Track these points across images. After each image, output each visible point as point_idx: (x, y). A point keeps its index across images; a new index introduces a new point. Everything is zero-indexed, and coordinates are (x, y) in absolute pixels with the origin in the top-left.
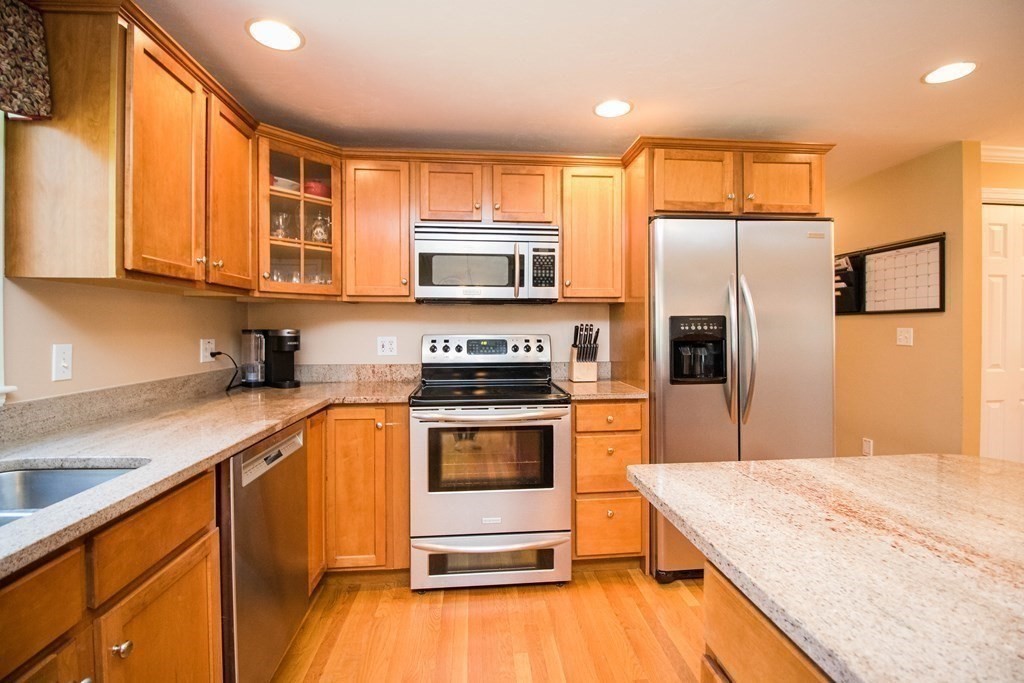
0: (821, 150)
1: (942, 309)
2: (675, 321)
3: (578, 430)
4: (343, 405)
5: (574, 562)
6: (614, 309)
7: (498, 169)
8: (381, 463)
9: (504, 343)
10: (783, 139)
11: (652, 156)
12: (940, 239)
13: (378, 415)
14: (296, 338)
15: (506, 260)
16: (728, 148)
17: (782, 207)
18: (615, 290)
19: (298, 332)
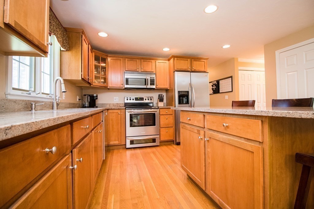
0: (207, 59)
1: (232, 91)
2: (179, 92)
3: (161, 114)
4: (111, 109)
5: (160, 142)
6: (167, 90)
7: (142, 60)
8: (119, 121)
9: (143, 98)
10: (199, 57)
11: (174, 59)
12: (231, 77)
13: (119, 111)
14: (97, 96)
15: (144, 80)
16: (189, 58)
17: (199, 70)
18: (167, 86)
19: (97, 95)
